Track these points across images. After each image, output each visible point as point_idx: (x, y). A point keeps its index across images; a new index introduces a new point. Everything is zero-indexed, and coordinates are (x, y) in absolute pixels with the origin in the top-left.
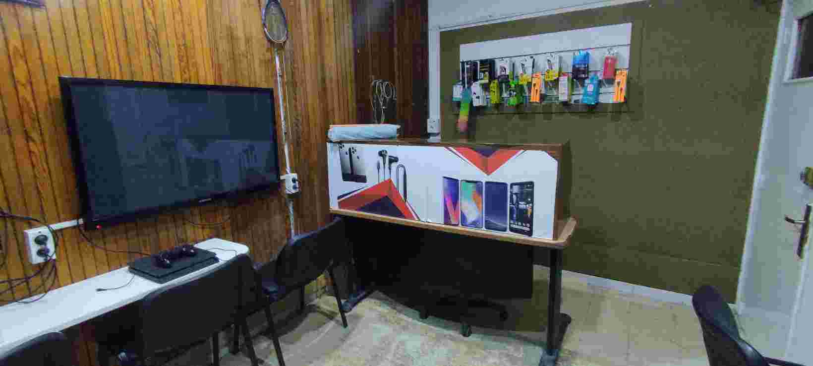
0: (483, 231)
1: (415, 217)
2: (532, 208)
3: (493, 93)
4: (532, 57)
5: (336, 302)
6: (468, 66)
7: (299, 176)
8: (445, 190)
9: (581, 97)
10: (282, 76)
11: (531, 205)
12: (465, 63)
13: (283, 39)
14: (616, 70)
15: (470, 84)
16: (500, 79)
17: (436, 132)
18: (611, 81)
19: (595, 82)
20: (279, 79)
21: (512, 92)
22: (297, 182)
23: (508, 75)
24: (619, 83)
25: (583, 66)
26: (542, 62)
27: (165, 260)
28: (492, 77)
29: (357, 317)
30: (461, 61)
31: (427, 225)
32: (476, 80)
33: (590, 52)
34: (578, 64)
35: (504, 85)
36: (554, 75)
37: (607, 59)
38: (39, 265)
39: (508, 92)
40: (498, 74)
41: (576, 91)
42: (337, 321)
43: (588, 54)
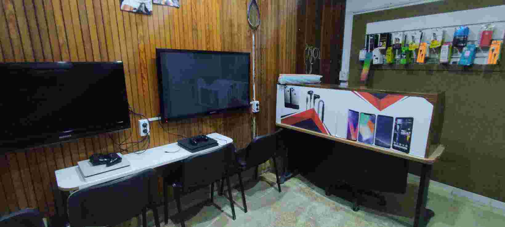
0: (374, 146)
1: (328, 133)
2: (411, 135)
3: (388, 56)
4: (420, 31)
5: (275, 177)
6: (372, 38)
7: (260, 103)
8: (349, 118)
9: (458, 60)
10: (255, 46)
11: (410, 133)
12: (370, 36)
13: (257, 24)
14: (492, 40)
15: (372, 49)
16: (394, 47)
17: (346, 80)
18: (486, 49)
19: (472, 49)
20: (253, 47)
21: (403, 55)
22: (259, 106)
23: (401, 44)
24: (493, 50)
25: (463, 38)
26: (428, 34)
27: (194, 141)
28: (389, 44)
29: (287, 188)
30: (367, 34)
31: (336, 139)
32: (376, 46)
33: (469, 27)
34: (459, 36)
35: (397, 50)
36: (437, 44)
37: (484, 32)
38: (143, 137)
39: (400, 55)
40: (394, 43)
41: (455, 55)
42: (275, 188)
43: (468, 29)
